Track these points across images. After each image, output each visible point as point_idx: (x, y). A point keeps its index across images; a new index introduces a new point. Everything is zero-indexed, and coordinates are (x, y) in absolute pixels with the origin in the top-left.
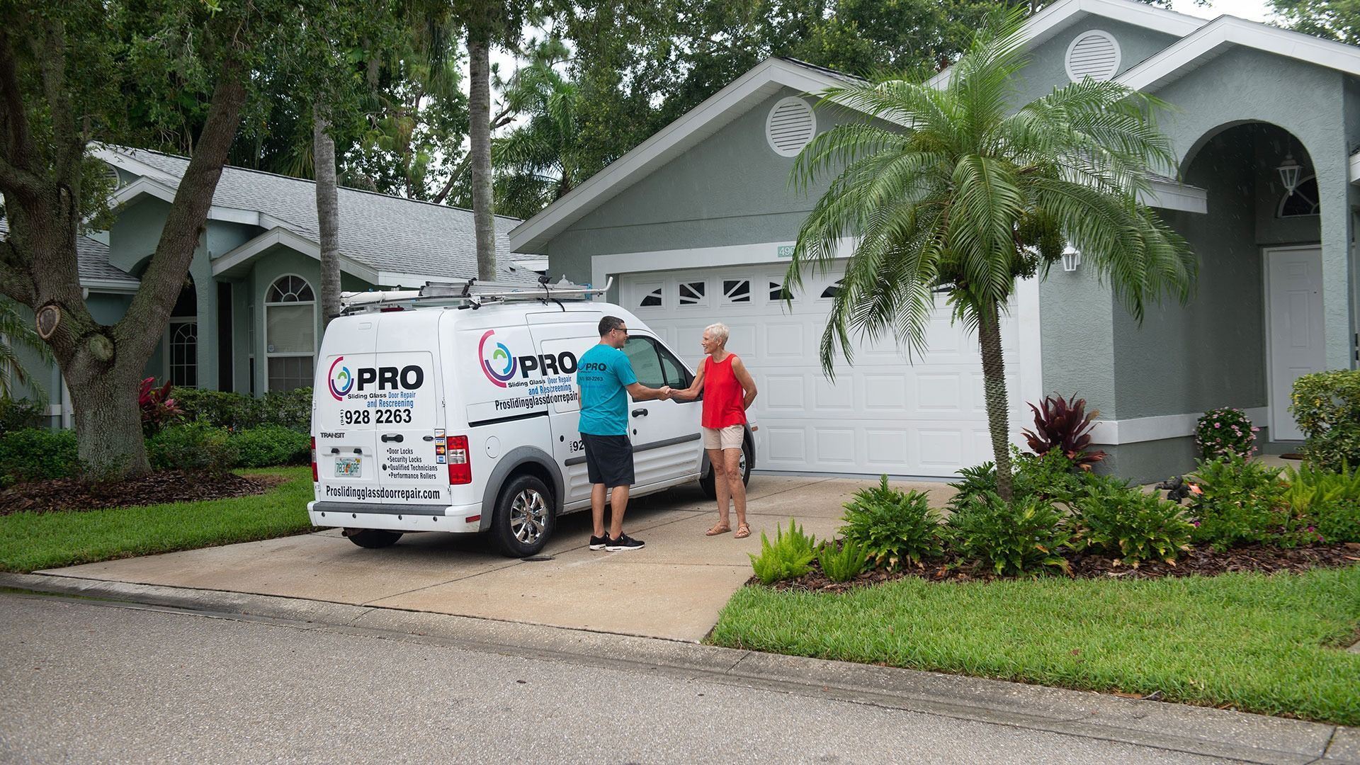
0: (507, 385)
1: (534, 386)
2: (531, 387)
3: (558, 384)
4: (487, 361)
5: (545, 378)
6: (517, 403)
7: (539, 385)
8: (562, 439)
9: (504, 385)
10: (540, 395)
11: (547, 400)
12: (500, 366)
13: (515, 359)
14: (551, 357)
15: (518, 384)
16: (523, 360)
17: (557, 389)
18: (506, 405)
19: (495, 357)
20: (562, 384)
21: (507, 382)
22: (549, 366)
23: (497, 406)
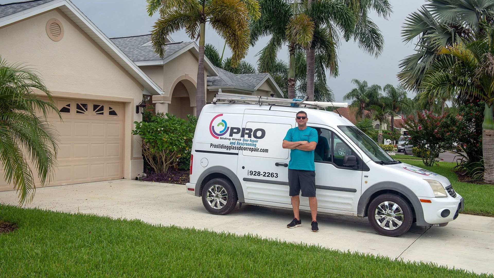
0: (219, 138)
1: (234, 141)
2: (232, 141)
3: (249, 142)
4: (213, 127)
5: (242, 139)
6: (222, 147)
7: (236, 141)
8: (243, 168)
9: (218, 138)
10: (236, 145)
11: (240, 149)
12: (218, 129)
13: (228, 128)
14: (250, 130)
15: (225, 139)
16: (232, 129)
17: (248, 144)
18: (216, 146)
19: (218, 125)
20: (251, 143)
21: (220, 137)
22: (247, 134)
23: (211, 146)
